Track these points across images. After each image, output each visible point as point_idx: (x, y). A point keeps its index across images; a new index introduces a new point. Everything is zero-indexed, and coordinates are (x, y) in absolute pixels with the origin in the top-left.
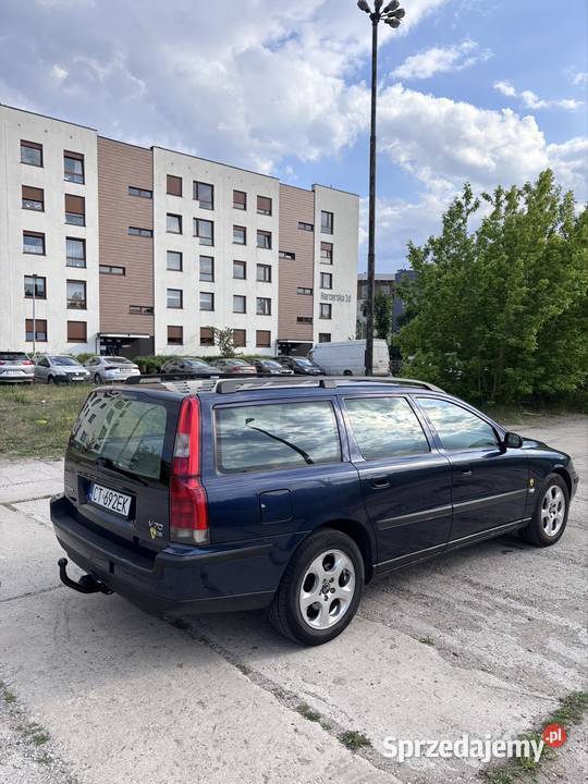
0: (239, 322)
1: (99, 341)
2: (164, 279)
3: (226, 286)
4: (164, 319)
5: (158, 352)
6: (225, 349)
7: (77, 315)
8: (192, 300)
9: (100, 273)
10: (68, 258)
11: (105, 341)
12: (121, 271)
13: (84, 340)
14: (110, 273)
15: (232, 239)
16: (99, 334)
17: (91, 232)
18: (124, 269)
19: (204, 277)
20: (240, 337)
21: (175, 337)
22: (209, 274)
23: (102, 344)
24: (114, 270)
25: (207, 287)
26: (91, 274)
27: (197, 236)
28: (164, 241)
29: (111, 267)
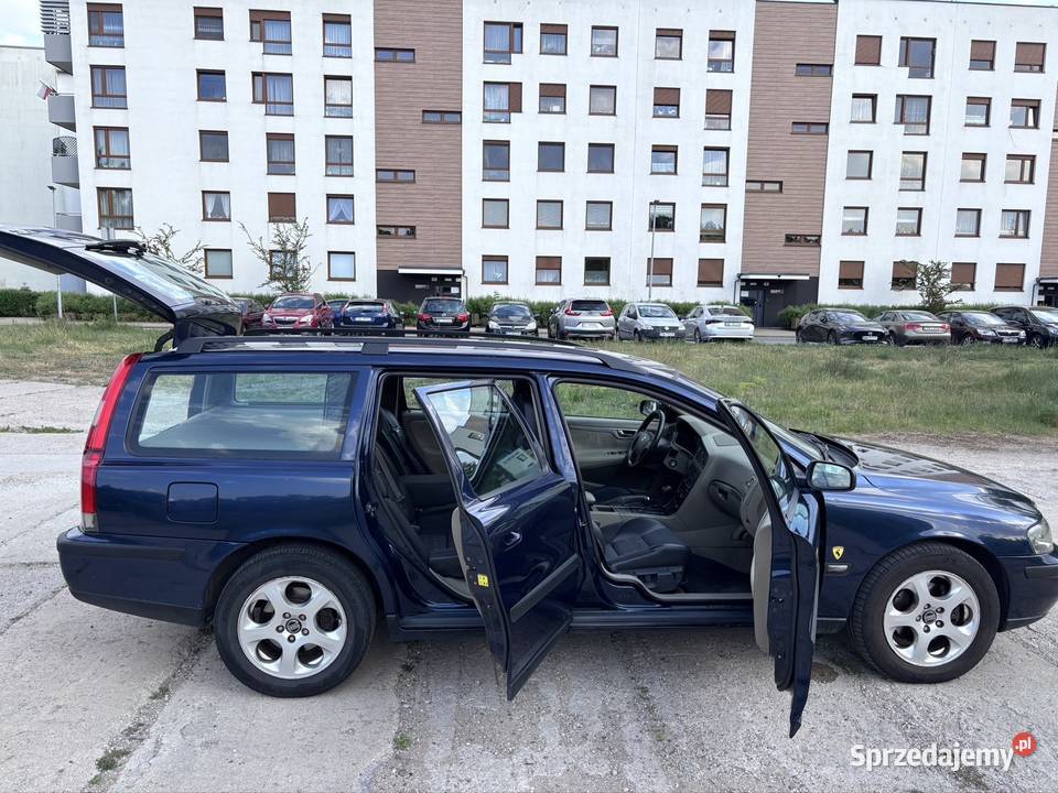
0: (966, 251)
1: (739, 285)
2: (839, 192)
3: (944, 196)
4: (835, 251)
5: (822, 300)
6: (931, 294)
7: (712, 250)
8: (884, 221)
9: (747, 191)
10: (704, 175)
11: (747, 284)
12: (777, 186)
13: (719, 283)
14: (762, 191)
15: (963, 119)
16: (739, 276)
17: (737, 137)
18: (781, 183)
19: (909, 185)
20: (965, 275)
21: (851, 277)
22: (917, 178)
23: (742, 289)
24: (767, 187)
25: (912, 200)
26: (735, 196)
27: (902, 122)
28: (843, 136)
29: (762, 182)
